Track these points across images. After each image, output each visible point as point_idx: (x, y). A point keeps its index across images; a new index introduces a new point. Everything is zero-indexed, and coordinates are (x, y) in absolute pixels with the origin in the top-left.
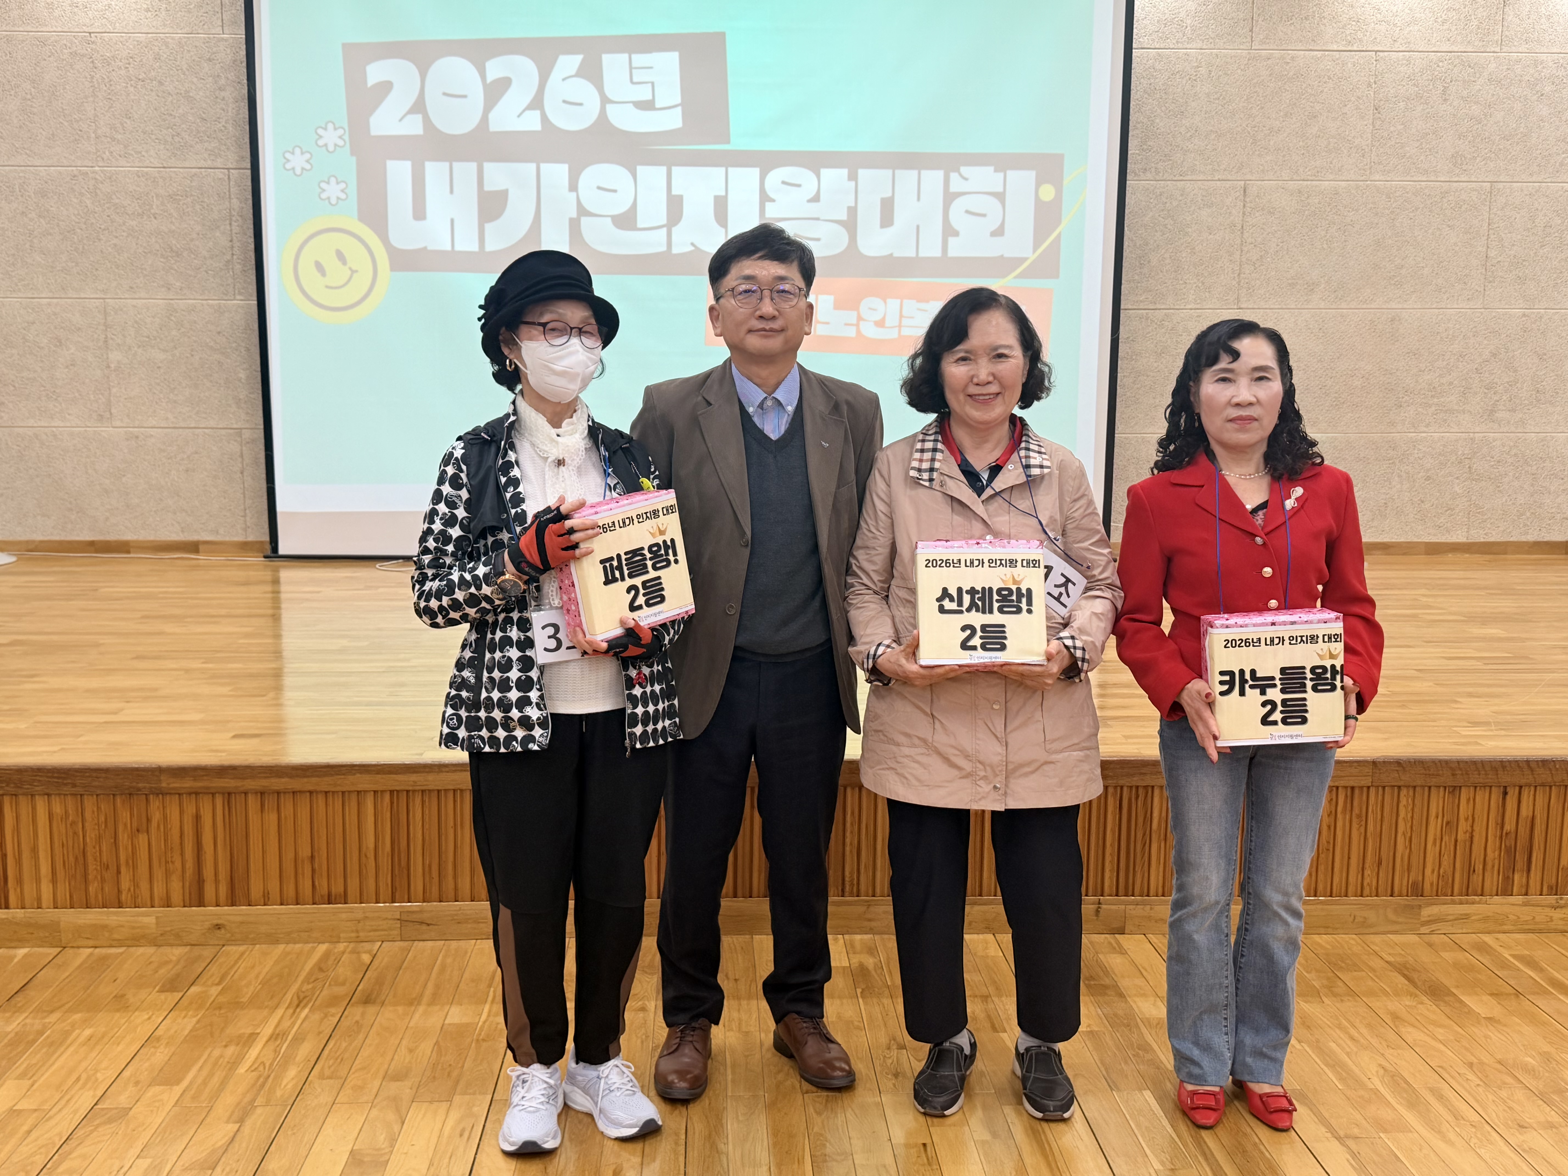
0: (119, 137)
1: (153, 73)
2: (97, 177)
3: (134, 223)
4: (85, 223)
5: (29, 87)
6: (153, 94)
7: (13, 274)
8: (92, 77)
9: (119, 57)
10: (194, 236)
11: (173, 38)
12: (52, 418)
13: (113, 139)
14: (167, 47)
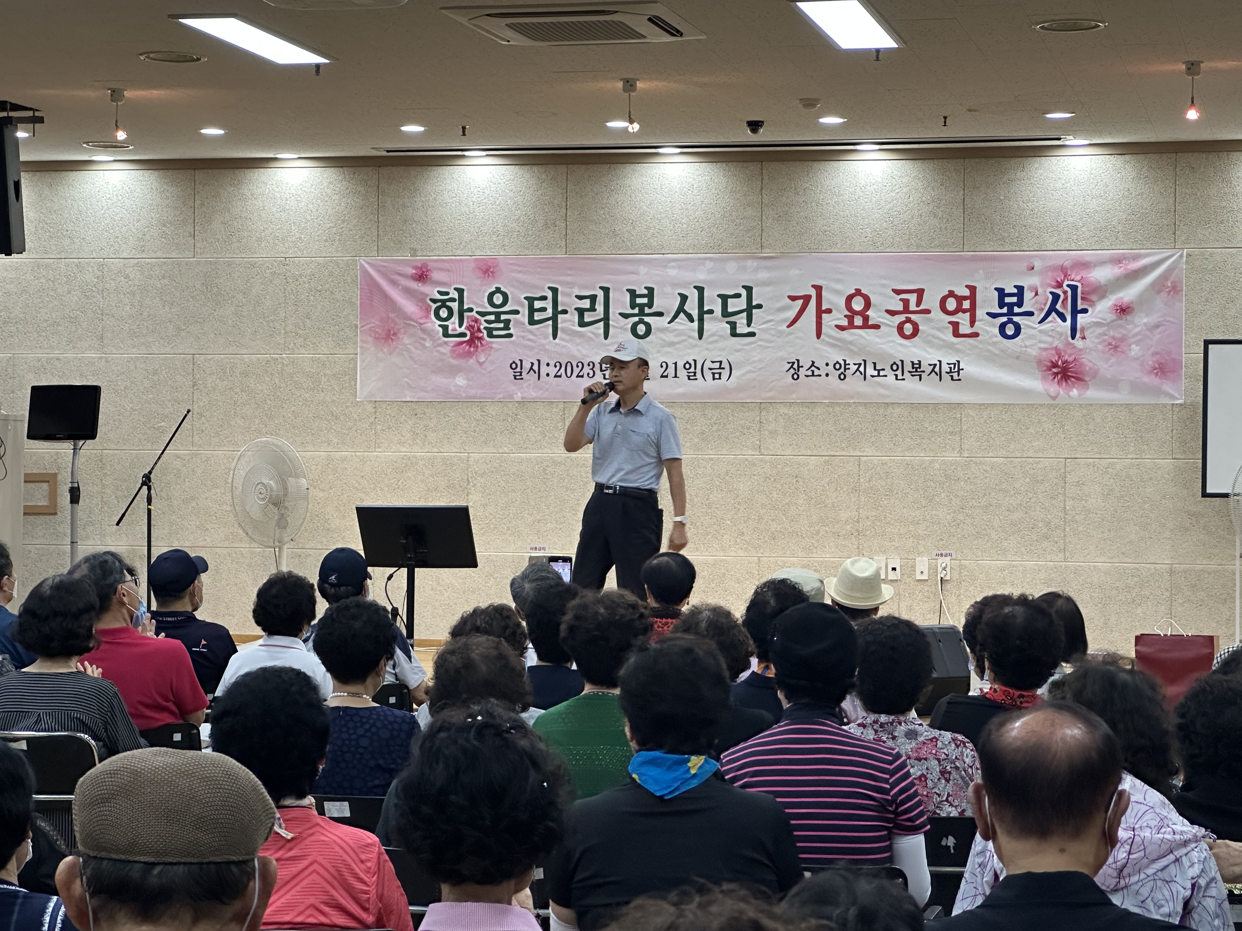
0: (301, 332)
1: (327, 286)
2: (284, 361)
3: (307, 395)
4: (273, 396)
5: (241, 297)
6: (326, 300)
7: (221, 433)
8: (285, 289)
9: (305, 275)
10: (349, 404)
11: (343, 261)
12: (241, 541)
13: (297, 334)
14: (338, 267)
